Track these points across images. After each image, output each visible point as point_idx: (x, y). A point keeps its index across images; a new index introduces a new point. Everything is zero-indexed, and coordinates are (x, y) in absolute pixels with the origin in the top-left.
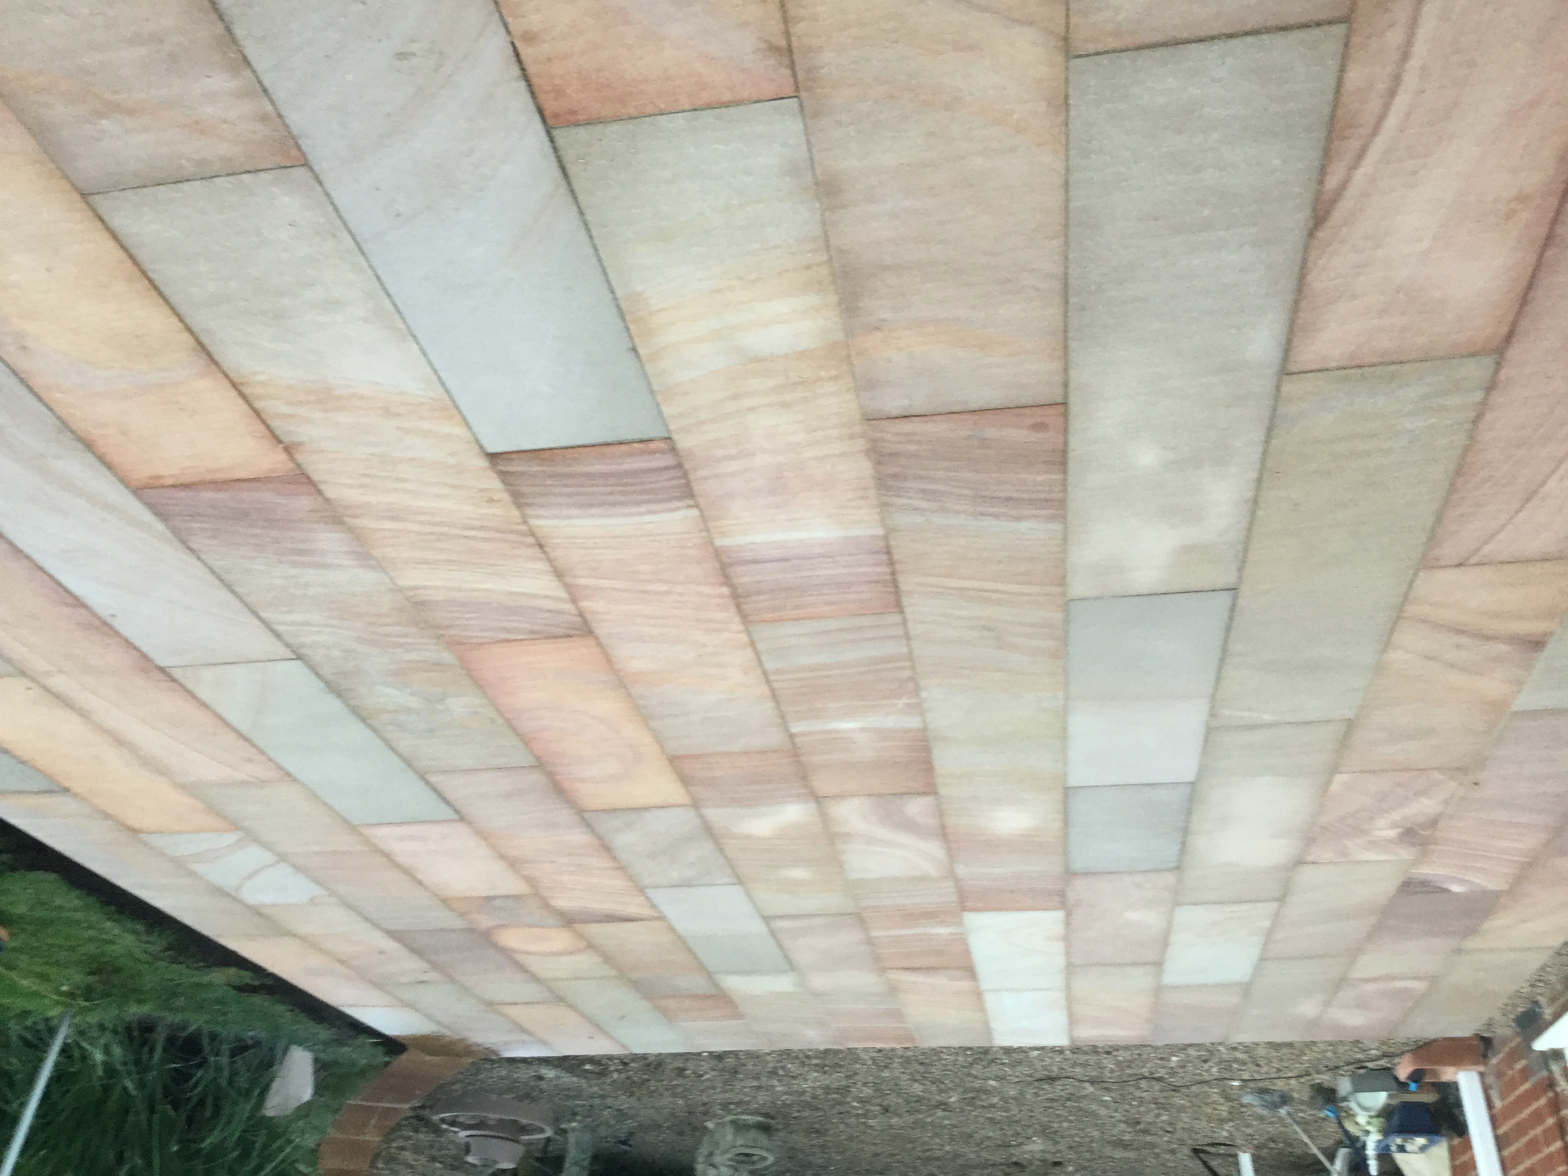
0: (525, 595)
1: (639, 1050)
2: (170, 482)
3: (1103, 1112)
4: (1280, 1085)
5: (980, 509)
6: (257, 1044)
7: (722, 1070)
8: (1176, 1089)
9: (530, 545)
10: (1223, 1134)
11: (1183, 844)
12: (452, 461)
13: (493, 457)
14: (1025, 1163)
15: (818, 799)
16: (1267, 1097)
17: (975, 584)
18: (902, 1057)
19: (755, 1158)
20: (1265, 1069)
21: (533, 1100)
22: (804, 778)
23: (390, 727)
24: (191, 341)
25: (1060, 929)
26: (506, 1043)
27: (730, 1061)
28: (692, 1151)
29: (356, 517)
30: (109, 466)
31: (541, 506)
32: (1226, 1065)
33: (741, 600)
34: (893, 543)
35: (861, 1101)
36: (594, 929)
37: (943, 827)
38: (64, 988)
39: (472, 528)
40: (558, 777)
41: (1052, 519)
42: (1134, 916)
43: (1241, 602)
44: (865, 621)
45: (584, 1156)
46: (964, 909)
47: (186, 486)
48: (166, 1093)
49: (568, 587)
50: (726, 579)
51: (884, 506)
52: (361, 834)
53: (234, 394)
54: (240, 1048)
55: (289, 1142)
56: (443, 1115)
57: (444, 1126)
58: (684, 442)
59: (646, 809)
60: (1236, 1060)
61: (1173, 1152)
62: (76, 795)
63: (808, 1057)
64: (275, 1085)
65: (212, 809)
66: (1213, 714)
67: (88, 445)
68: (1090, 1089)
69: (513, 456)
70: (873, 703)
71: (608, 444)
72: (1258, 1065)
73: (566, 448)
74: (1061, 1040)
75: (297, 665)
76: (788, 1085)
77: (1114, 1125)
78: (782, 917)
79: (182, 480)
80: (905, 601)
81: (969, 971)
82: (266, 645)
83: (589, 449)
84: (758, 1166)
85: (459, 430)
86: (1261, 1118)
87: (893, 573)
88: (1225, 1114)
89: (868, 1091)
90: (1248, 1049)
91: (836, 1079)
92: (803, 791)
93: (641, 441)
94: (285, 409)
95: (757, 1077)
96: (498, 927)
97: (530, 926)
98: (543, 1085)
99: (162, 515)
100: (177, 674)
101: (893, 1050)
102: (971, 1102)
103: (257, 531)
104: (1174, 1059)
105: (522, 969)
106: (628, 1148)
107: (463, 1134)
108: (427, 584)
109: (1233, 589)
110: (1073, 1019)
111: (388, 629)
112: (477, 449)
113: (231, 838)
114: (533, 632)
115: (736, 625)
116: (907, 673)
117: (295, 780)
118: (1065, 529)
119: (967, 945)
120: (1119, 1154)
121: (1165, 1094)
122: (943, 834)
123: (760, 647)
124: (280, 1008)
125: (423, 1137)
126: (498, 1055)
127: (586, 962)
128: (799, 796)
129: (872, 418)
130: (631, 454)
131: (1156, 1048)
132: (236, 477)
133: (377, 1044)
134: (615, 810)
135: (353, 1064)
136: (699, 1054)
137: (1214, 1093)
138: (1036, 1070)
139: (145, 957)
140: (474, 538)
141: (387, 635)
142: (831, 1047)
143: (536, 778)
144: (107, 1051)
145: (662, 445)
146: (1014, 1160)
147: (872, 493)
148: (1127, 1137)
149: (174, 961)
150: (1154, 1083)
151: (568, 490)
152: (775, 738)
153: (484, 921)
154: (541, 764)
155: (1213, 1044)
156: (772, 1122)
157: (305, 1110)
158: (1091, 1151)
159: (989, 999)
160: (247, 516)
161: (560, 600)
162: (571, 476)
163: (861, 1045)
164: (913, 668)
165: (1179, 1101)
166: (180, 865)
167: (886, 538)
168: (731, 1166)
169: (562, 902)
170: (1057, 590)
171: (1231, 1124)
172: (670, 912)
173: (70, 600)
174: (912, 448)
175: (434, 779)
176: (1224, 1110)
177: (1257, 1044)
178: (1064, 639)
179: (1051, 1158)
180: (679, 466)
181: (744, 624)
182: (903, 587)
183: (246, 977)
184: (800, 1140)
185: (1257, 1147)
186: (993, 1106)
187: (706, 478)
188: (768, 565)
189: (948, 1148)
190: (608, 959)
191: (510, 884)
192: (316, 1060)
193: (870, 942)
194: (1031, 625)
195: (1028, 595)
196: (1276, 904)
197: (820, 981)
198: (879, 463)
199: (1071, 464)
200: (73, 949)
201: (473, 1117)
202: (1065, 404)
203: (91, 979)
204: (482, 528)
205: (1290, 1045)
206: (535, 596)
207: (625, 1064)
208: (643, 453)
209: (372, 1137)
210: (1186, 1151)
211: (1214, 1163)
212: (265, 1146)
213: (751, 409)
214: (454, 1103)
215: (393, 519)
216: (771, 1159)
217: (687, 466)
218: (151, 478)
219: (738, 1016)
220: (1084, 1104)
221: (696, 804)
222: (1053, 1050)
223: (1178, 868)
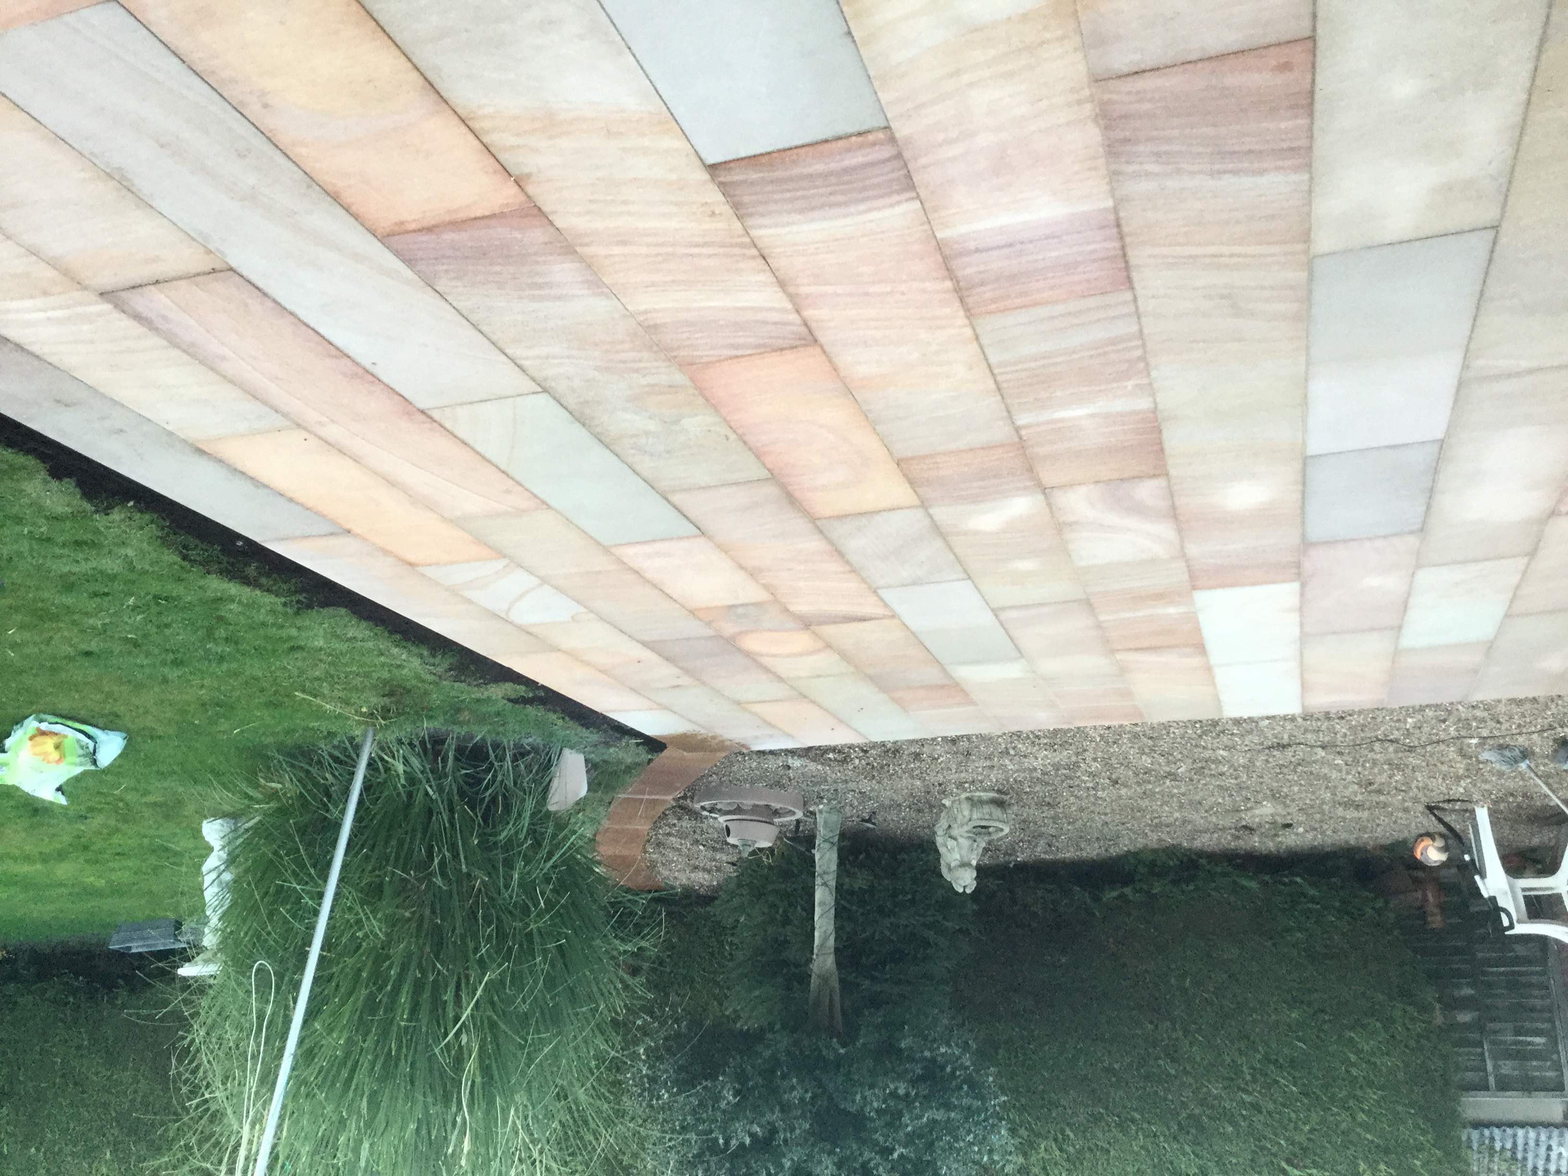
0: (752, 309)
1: (878, 739)
2: (413, 226)
3: (1334, 775)
4: (1521, 740)
5: (1218, 167)
6: (535, 749)
7: (955, 753)
8: (1411, 749)
9: (753, 257)
10: (1459, 791)
11: (1429, 507)
12: (674, 177)
13: (713, 169)
14: (1255, 827)
15: (1045, 490)
16: (1507, 753)
17: (1210, 250)
18: (1129, 732)
19: (991, 830)
20: (1505, 726)
21: (783, 787)
22: (1031, 470)
23: (633, 451)
24: (421, 81)
25: (1295, 601)
26: (757, 738)
27: (964, 745)
28: (931, 827)
29: (587, 245)
30: (356, 217)
31: (762, 215)
32: (1466, 723)
33: (965, 293)
34: (1122, 214)
35: (1090, 774)
36: (829, 631)
37: (1173, 507)
38: (364, 710)
39: (697, 245)
40: (789, 488)
41: (1296, 169)
42: (1373, 581)
43: (1503, 240)
44: (1091, 302)
45: (831, 835)
46: (1194, 588)
47: (430, 230)
48: (462, 793)
49: (792, 297)
50: (950, 273)
51: (1114, 176)
52: (612, 554)
53: (464, 129)
54: (520, 754)
55: (575, 832)
56: (702, 804)
57: (705, 813)
58: (902, 130)
59: (878, 512)
60: (1475, 718)
61: (1406, 810)
62: (356, 536)
63: (1038, 737)
64: (555, 783)
65: (480, 541)
66: (1465, 367)
67: (335, 197)
68: (1321, 753)
69: (732, 165)
70: (1102, 387)
71: (826, 141)
72: (1498, 722)
73: (785, 150)
74: (1295, 709)
75: (544, 397)
76: (1020, 763)
77: (1345, 787)
78: (1011, 608)
79: (425, 224)
80: (1135, 276)
81: (1201, 648)
82: (516, 381)
83: (807, 149)
84: (995, 837)
85: (679, 144)
86: (1500, 774)
87: (1123, 247)
88: (1461, 772)
89: (1095, 766)
90: (1488, 707)
91: (1063, 756)
92: (1028, 483)
93: (860, 134)
94: (511, 141)
95: (989, 758)
96: (741, 633)
97: (770, 630)
98: (791, 773)
99: (409, 262)
100: (436, 415)
101: (1121, 726)
102: (1200, 771)
103: (497, 268)
104: (1410, 720)
105: (766, 669)
106: (871, 826)
107: (722, 819)
108: (657, 307)
109: (1496, 228)
110: (1305, 686)
111: (623, 356)
112: (699, 163)
113: (499, 564)
114: (759, 346)
115: (961, 319)
116: (1139, 353)
117: (549, 507)
118: (1311, 179)
119: (1198, 623)
120: (1351, 814)
121: (1400, 755)
122: (1174, 514)
123: (985, 341)
124: (552, 716)
125: (686, 823)
126: (748, 749)
127: (826, 661)
128: (1025, 488)
129: (1099, 79)
130: (849, 150)
131: (1392, 711)
132: (473, 216)
133: (638, 745)
134: (846, 516)
135: (620, 762)
136: (934, 740)
137: (1452, 752)
138: (1266, 738)
139: (431, 678)
140: (699, 255)
141: (625, 362)
142: (1060, 727)
143: (771, 490)
144: (406, 762)
145: (881, 135)
146: (1244, 823)
147: (1102, 160)
148: (1359, 798)
149: (457, 680)
150: (1387, 744)
151: (788, 195)
152: (1001, 432)
153: (729, 628)
154: (774, 477)
155: (1452, 703)
156: (1005, 798)
157: (581, 805)
158: (1322, 813)
159: (1220, 674)
160: (484, 254)
161: (784, 311)
162: (791, 179)
163: (1090, 724)
164: (1144, 346)
165: (1413, 760)
166: (454, 592)
167: (1115, 210)
168: (969, 837)
169: (802, 607)
170: (1300, 247)
171: (1469, 780)
172: (900, 609)
173: (334, 351)
174: (1147, 106)
175: (676, 498)
176: (1461, 767)
177: (1499, 701)
178: (1308, 300)
179: (1280, 820)
180: (899, 156)
181: (968, 318)
182: (1133, 261)
183: (521, 690)
184: (1031, 812)
185: (1495, 802)
186: (1222, 774)
187: (925, 167)
188: (995, 254)
189: (1177, 815)
190: (844, 656)
191: (752, 593)
192: (587, 761)
193: (1099, 626)
194: (1272, 288)
195: (1271, 255)
196: (1525, 560)
197: (1049, 666)
198: (1107, 128)
199: (1318, 106)
200: (367, 675)
201: (729, 804)
202: (1312, 38)
203: (387, 700)
204: (705, 244)
205: (1534, 700)
206: (760, 309)
207: (866, 752)
208: (861, 147)
209: (644, 827)
210: (1421, 808)
211: (1447, 819)
212: (554, 836)
213: (971, 85)
214: (710, 793)
215: (624, 243)
216: (1007, 830)
217: (907, 155)
218: (396, 224)
219: (972, 703)
220: (1315, 768)
221: (924, 505)
222: (1285, 718)
223: (1422, 530)
